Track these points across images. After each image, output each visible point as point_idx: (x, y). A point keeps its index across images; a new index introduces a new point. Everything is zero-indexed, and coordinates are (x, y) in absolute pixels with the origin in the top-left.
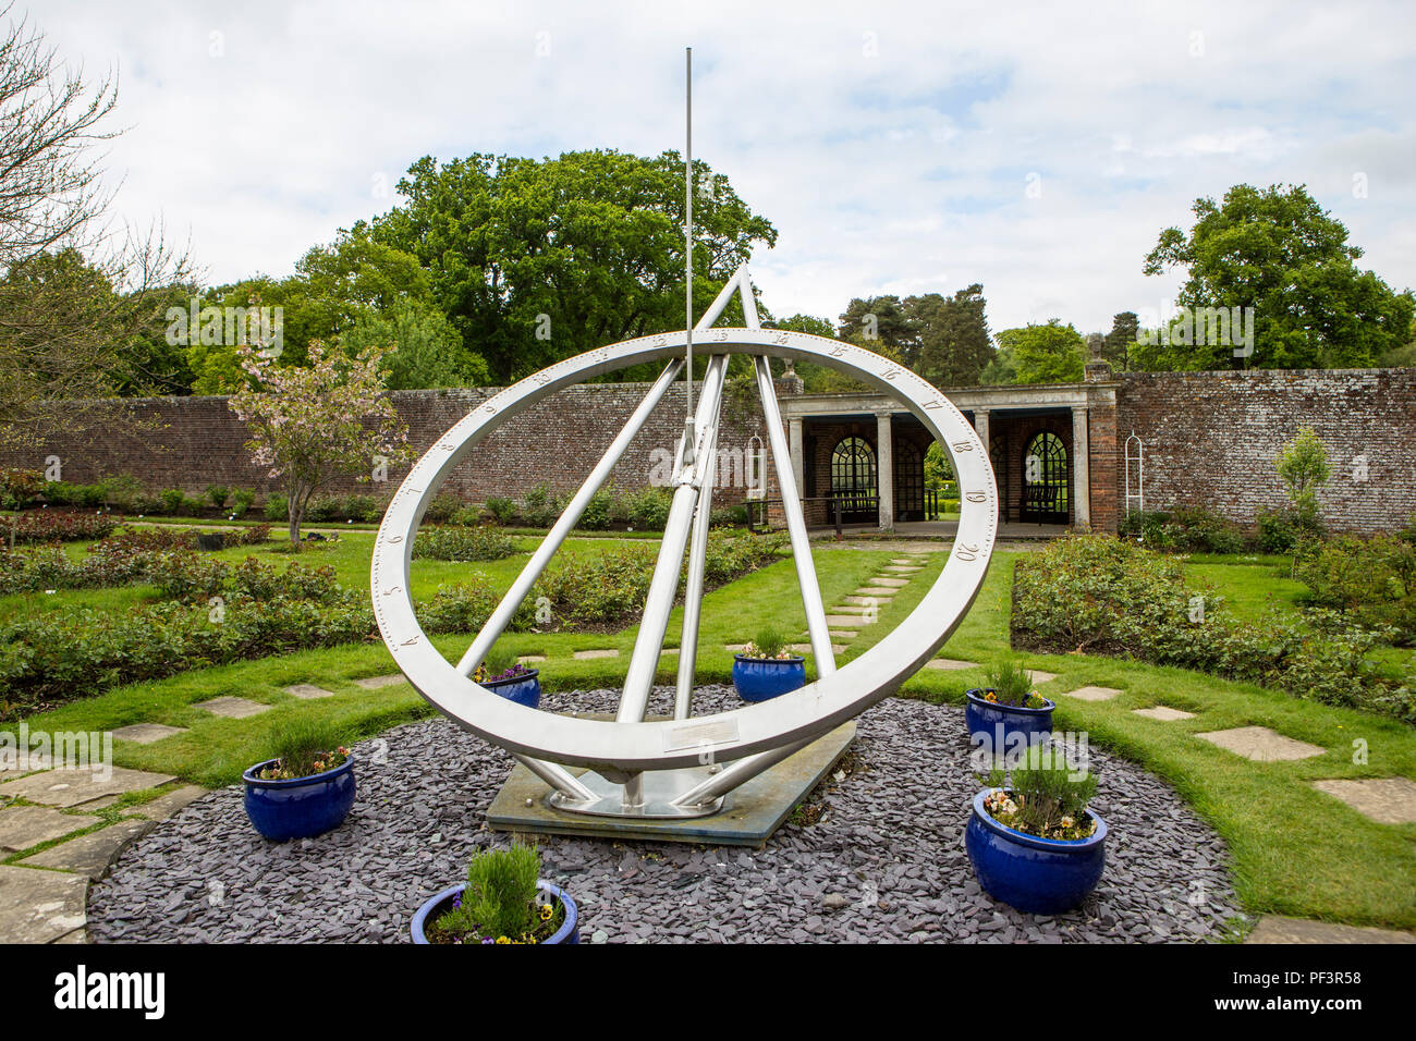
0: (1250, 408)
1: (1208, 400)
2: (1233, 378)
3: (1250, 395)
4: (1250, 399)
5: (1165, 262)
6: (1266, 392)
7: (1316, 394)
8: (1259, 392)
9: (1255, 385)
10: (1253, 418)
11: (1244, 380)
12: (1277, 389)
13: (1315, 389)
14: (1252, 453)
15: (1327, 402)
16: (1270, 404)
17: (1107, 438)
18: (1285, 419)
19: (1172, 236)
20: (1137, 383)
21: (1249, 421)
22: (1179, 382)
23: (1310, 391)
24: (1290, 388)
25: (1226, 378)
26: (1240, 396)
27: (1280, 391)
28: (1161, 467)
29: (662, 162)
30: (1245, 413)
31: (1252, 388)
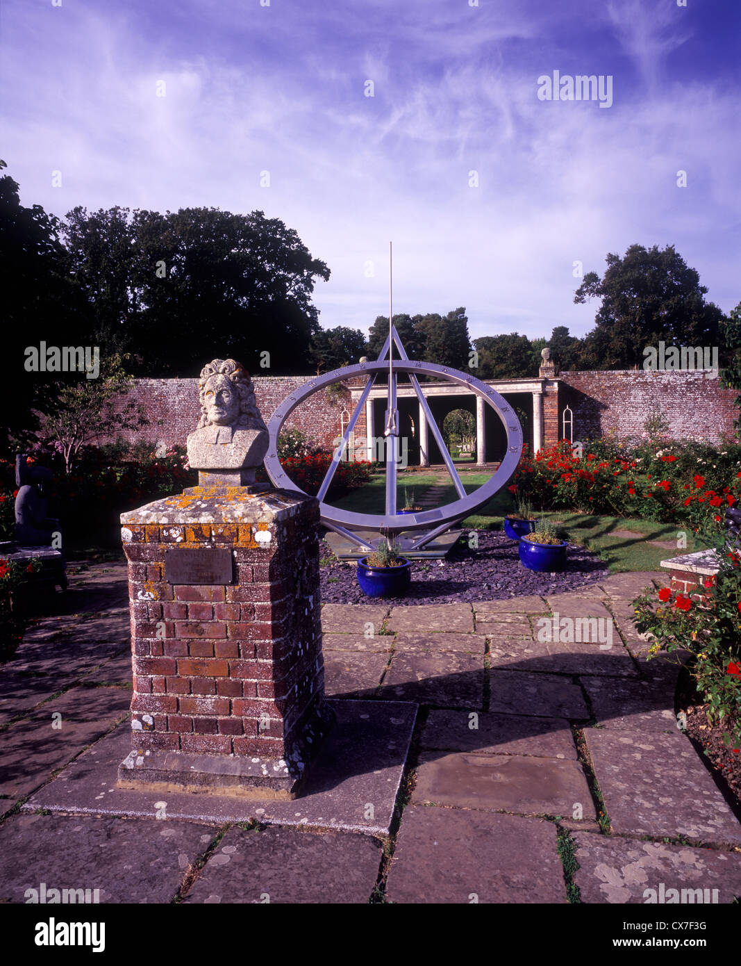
0: (633, 392)
1: (609, 388)
2: (623, 375)
3: (633, 385)
4: (633, 387)
5: (587, 294)
6: (642, 383)
7: (669, 384)
8: (638, 382)
9: (636, 378)
10: (635, 398)
11: (630, 376)
12: (648, 381)
13: (669, 381)
14: (634, 418)
15: (675, 388)
16: (644, 389)
17: (552, 410)
18: (653, 397)
19: (591, 278)
20: (569, 378)
21: (632, 399)
22: (594, 377)
23: (666, 382)
24: (655, 381)
25: (620, 375)
26: (627, 385)
27: (650, 382)
28: (583, 427)
29: (252, 219)
30: (631, 395)
31: (634, 380)
